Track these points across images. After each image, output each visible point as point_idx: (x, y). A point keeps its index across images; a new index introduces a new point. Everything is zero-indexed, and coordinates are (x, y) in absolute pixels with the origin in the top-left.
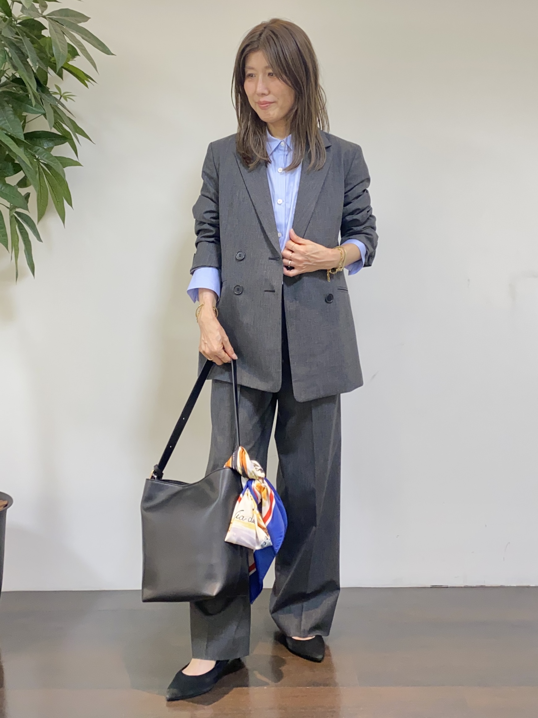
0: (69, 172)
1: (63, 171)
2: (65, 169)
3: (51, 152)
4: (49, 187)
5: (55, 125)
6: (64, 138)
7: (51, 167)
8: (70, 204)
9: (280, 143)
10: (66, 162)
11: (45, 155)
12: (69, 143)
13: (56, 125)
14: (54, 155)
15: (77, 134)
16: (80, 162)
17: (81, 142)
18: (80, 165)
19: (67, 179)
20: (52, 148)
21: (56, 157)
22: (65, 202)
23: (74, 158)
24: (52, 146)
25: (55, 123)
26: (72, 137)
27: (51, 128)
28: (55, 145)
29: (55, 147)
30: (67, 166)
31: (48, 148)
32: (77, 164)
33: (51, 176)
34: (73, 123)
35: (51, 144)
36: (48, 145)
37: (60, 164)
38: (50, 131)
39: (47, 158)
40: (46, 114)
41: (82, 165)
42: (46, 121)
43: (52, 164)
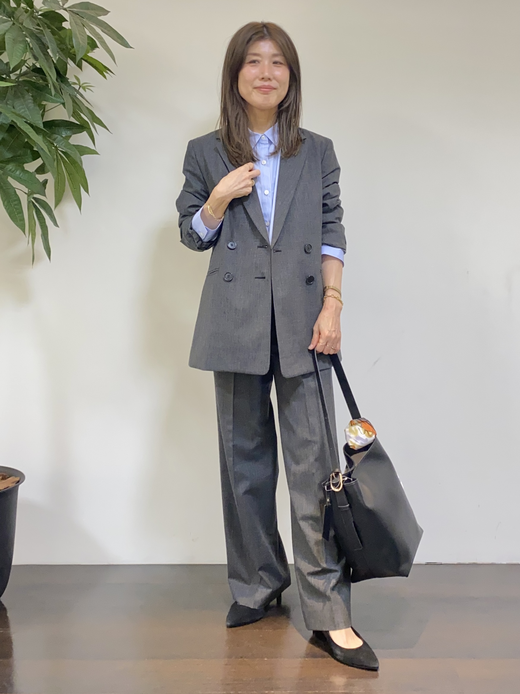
0: (86, 160)
1: (81, 158)
2: (82, 157)
3: (69, 140)
4: (66, 173)
5: (73, 114)
6: (82, 127)
7: (69, 155)
8: (87, 190)
9: (261, 137)
10: (83, 150)
11: (63, 143)
12: (87, 132)
13: (75, 114)
14: (72, 144)
15: (95, 124)
16: (97, 151)
17: (98, 131)
18: (97, 153)
19: (84, 167)
20: (70, 136)
21: (74, 145)
22: (82, 189)
23: (92, 147)
24: (70, 134)
25: (73, 112)
26: (89, 126)
27: (69, 118)
28: (73, 134)
29: (73, 136)
30: (85, 154)
31: (66, 137)
32: (94, 152)
33: (69, 164)
34: (91, 113)
35: (69, 133)
36: (66, 133)
37: (77, 152)
38: (68, 120)
39: (65, 146)
40: (65, 103)
41: (99, 153)
42: (65, 110)
43: (69, 151)
